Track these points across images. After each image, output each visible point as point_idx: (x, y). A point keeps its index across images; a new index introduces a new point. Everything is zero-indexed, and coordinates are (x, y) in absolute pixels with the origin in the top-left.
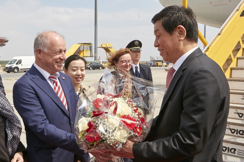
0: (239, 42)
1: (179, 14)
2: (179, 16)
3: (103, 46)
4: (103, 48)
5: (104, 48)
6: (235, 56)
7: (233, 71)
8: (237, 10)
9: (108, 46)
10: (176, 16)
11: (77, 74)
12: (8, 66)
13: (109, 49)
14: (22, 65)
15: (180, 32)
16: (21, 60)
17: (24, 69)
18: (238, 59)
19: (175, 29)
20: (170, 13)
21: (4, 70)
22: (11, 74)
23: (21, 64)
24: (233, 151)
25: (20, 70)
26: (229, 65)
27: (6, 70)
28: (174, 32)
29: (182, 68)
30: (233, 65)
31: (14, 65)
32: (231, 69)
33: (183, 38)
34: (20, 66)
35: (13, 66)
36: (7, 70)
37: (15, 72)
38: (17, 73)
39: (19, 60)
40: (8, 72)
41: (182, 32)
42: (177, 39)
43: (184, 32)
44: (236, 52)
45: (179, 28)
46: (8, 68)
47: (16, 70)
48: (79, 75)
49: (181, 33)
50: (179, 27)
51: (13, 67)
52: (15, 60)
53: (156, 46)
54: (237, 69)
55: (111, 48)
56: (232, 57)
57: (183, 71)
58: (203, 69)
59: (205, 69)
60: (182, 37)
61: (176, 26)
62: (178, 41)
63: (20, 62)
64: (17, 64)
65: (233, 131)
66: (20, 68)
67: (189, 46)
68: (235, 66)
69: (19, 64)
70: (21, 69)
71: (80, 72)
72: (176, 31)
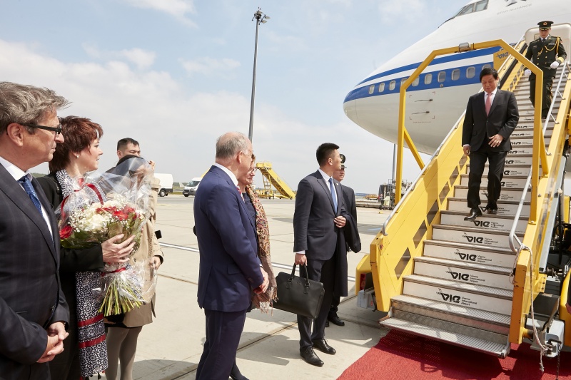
0: (457, 167)
3: (259, 166)
5: (260, 169)
6: (452, 184)
7: (450, 202)
8: (456, 128)
9: (266, 166)
13: (267, 170)
18: (455, 188)
24: (456, 299)
26: (446, 195)
30: (450, 195)
32: (448, 200)
44: (452, 180)
54: (456, 200)
55: (270, 169)
56: (450, 186)
65: (455, 275)
68: (452, 197)
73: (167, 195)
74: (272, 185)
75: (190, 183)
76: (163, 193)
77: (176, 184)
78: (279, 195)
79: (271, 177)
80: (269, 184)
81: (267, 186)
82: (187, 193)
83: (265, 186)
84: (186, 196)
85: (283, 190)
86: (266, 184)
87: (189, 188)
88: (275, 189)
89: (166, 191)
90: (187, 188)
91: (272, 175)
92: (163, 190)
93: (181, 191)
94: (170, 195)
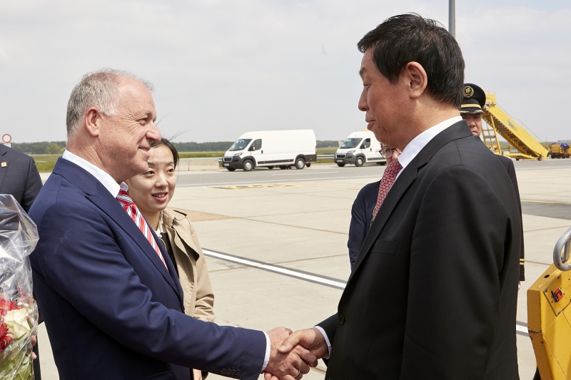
1: (415, 34)
2: (412, 40)
10: (406, 40)
11: (158, 184)
12: (229, 154)
14: (262, 152)
15: (413, 79)
16: (260, 140)
17: (267, 162)
19: (403, 69)
20: (395, 32)
21: (222, 165)
22: (238, 173)
23: (260, 151)
25: (257, 165)
27: (226, 165)
28: (401, 77)
29: (418, 163)
31: (245, 153)
33: (418, 93)
34: (257, 155)
35: (241, 154)
36: (228, 165)
37: (245, 170)
38: (251, 170)
39: (255, 141)
40: (231, 169)
41: (419, 77)
42: (407, 94)
43: (421, 77)
45: (412, 68)
46: (229, 159)
47: (248, 165)
48: (162, 187)
49: (415, 80)
50: (411, 66)
51: (242, 157)
53: (363, 109)
55: (493, 105)
57: (419, 168)
58: (461, 167)
59: (466, 168)
60: (416, 90)
61: (404, 64)
62: (408, 99)
63: (257, 145)
64: (251, 149)
69: (256, 149)
70: (259, 163)
71: (162, 178)
72: (403, 76)
73: (308, 165)
75: (346, 143)
76: (301, 163)
77: (320, 145)
78: (516, 152)
79: (496, 120)
80: (492, 134)
81: (490, 137)
82: (342, 161)
83: (484, 137)
84: (341, 165)
85: (521, 144)
87: (344, 152)
88: (504, 140)
89: (307, 160)
90: (340, 151)
91: (497, 117)
92: (301, 157)
93: (332, 157)
94: (314, 166)
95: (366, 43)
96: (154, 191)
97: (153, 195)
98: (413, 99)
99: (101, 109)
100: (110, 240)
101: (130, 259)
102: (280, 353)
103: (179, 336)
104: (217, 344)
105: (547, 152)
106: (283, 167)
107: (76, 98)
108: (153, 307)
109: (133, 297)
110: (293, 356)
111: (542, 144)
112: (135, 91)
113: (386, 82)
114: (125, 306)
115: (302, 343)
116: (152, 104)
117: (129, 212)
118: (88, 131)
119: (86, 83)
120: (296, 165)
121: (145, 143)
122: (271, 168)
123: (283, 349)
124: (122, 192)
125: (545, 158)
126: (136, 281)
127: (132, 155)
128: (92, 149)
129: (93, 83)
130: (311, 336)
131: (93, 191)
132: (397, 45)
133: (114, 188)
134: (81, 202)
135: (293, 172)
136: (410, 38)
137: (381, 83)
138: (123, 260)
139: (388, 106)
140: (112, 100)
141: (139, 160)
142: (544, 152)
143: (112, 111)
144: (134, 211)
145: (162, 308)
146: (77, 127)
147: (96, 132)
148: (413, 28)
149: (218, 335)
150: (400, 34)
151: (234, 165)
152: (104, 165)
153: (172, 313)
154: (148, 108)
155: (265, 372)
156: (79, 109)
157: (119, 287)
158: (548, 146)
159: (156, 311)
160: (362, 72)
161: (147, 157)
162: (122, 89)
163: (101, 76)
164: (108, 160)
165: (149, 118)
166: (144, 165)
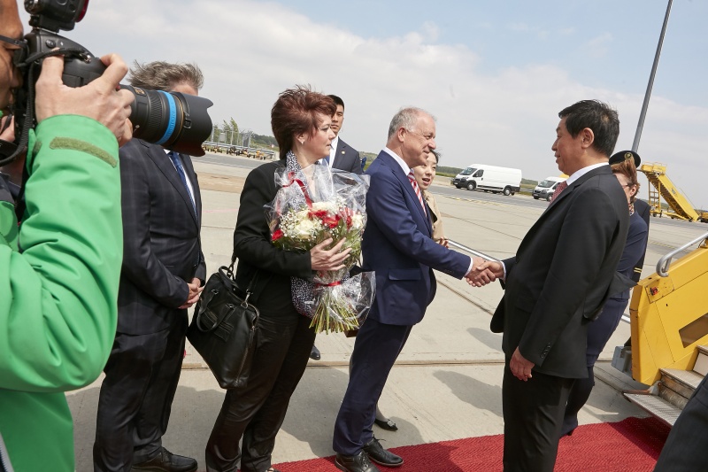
1: (591, 113)
2: (589, 116)
3: (647, 170)
4: (644, 172)
5: (647, 173)
9: (656, 170)
10: (586, 115)
12: (459, 176)
13: (658, 176)
14: (482, 179)
16: (483, 171)
17: (484, 187)
19: (581, 131)
21: (453, 183)
22: (463, 190)
25: (477, 187)
27: (455, 183)
28: (579, 135)
29: (575, 184)
31: (470, 178)
33: (586, 146)
34: (478, 181)
35: (468, 178)
36: (457, 184)
37: (468, 189)
38: (472, 190)
39: (479, 171)
40: (458, 187)
41: (589, 137)
42: (580, 145)
43: (591, 137)
45: (587, 131)
46: (459, 180)
47: (471, 186)
49: (587, 138)
51: (468, 180)
52: (473, 170)
53: (554, 149)
55: (663, 174)
57: (576, 187)
60: (586, 144)
61: (582, 128)
62: (580, 148)
63: (480, 174)
64: (475, 176)
66: (478, 184)
67: (593, 159)
69: (479, 176)
70: (479, 186)
72: (581, 135)
73: (513, 194)
74: (661, 198)
75: (543, 183)
76: (507, 191)
77: (523, 181)
78: (672, 213)
79: (662, 186)
80: (657, 195)
81: (654, 198)
82: (538, 195)
83: (650, 197)
84: (536, 198)
85: (678, 207)
86: (652, 195)
87: (541, 189)
88: (666, 202)
89: (512, 190)
90: (537, 188)
91: (664, 184)
92: (508, 187)
93: (531, 191)
94: (516, 195)
95: (563, 114)
96: (425, 177)
97: (424, 179)
98: (583, 148)
99: (407, 128)
100: (401, 195)
101: (409, 207)
102: (477, 269)
103: (427, 248)
104: (445, 257)
105: (698, 216)
106: (495, 192)
107: (395, 121)
108: (416, 232)
109: (408, 225)
110: (483, 273)
111: (696, 210)
112: (426, 120)
113: (570, 137)
114: (402, 228)
115: (490, 267)
116: (434, 128)
117: (413, 184)
118: (398, 139)
119: (401, 114)
120: (504, 192)
121: (427, 149)
122: (486, 191)
123: (479, 268)
124: (410, 174)
125: (695, 221)
126: (410, 218)
127: (419, 154)
128: (399, 149)
129: (405, 114)
130: (496, 266)
131: (396, 170)
132: (581, 117)
133: (407, 170)
134: (390, 174)
135: (501, 196)
136: (589, 114)
137: (568, 136)
138: (405, 206)
139: (568, 149)
140: (413, 124)
141: (422, 158)
142: (696, 216)
143: (413, 130)
144: (415, 185)
145: (420, 234)
146: (393, 136)
147: (402, 140)
148: (592, 109)
149: (446, 252)
150: (584, 111)
151: (461, 184)
152: (404, 158)
153: (426, 238)
154: (431, 131)
155: (467, 277)
156: (395, 127)
157: (401, 219)
158: (701, 212)
159: (417, 234)
160: (558, 130)
161: (427, 157)
162: (419, 119)
163: (409, 110)
164: (406, 155)
165: (431, 136)
166: (424, 160)
